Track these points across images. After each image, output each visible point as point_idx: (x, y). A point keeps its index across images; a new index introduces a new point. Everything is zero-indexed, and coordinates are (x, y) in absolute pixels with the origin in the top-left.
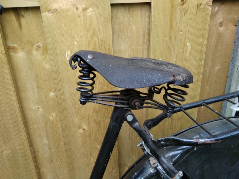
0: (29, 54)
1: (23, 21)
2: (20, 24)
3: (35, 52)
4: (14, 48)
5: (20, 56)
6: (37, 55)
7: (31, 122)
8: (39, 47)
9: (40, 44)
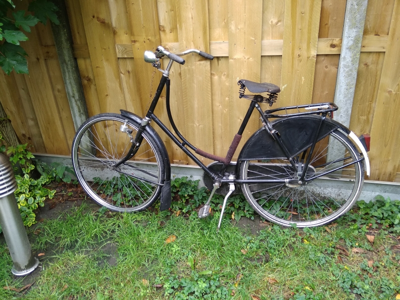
0: (220, 77)
1: (220, 62)
2: (218, 63)
3: (222, 77)
4: (213, 74)
5: (216, 78)
6: (223, 78)
7: (215, 113)
8: (225, 74)
9: (226, 73)
